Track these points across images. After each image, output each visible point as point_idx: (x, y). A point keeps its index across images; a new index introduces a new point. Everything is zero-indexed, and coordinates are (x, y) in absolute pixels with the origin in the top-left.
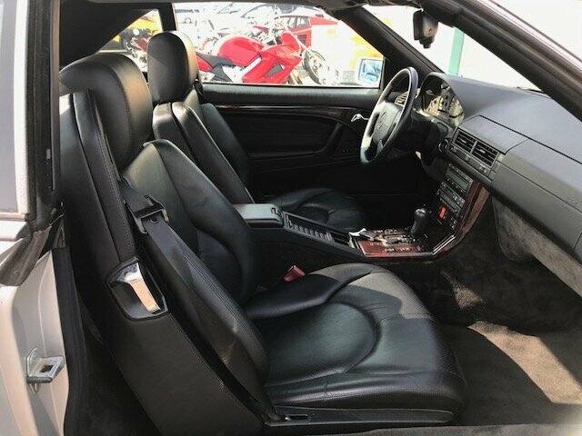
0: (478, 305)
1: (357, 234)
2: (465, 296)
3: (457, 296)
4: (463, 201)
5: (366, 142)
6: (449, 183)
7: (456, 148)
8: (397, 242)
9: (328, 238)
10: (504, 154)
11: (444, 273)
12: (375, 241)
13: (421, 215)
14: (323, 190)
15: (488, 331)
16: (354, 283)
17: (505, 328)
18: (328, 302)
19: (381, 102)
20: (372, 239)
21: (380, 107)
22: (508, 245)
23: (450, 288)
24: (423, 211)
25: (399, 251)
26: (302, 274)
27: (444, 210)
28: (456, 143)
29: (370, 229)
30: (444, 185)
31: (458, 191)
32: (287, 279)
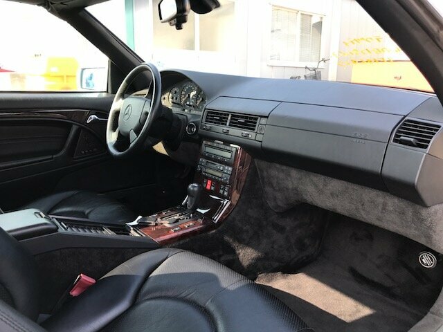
0: (258, 259)
1: (135, 223)
2: (247, 255)
3: (241, 257)
4: (230, 169)
5: (111, 138)
6: (207, 158)
7: (208, 125)
8: (177, 221)
9: (108, 233)
10: (267, 117)
11: (227, 238)
12: (156, 225)
13: (196, 189)
14: (70, 193)
15: (269, 281)
16: (155, 273)
17: (279, 273)
18: (134, 303)
19: (118, 100)
20: (153, 224)
21: (118, 104)
22: (275, 199)
23: (233, 251)
24: (196, 185)
25: (185, 228)
26: (93, 281)
27: (209, 182)
28: (206, 121)
29: (145, 215)
30: (203, 161)
31: (222, 162)
32: (74, 293)
